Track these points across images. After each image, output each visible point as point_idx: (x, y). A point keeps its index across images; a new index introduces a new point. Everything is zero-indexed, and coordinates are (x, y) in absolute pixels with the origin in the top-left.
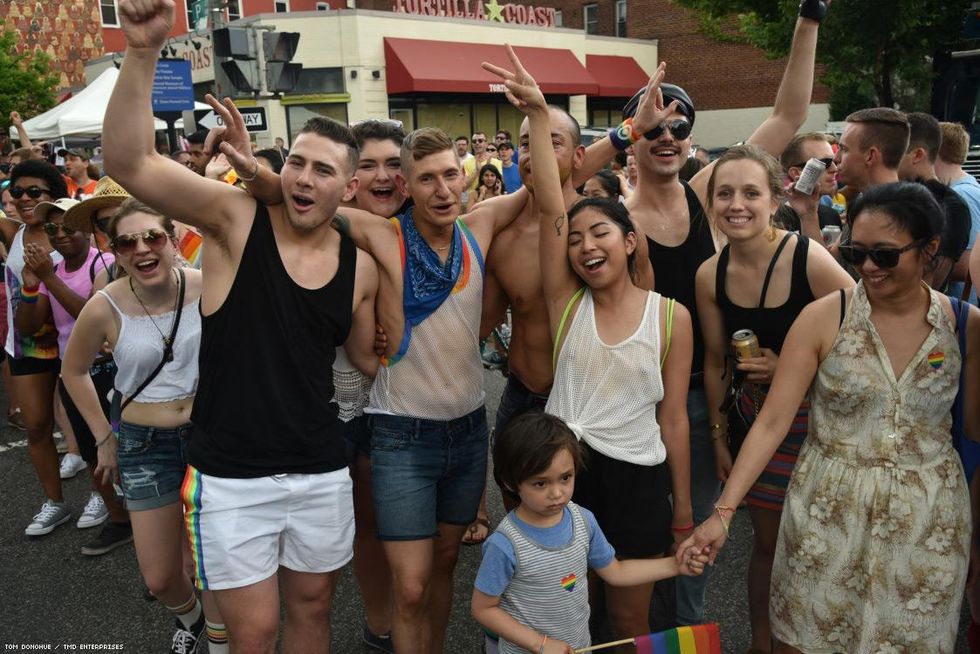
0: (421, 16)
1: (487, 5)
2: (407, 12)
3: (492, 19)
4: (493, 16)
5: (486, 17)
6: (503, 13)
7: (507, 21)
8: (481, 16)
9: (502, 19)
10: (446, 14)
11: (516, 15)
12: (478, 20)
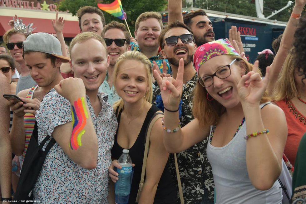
0: (13, 8)
1: (42, 4)
2: (6, 6)
3: (44, 9)
4: (44, 8)
5: (42, 9)
6: (49, 7)
7: (51, 10)
8: (39, 8)
9: (49, 10)
10: (24, 7)
11: (55, 8)
12: (38, 10)
